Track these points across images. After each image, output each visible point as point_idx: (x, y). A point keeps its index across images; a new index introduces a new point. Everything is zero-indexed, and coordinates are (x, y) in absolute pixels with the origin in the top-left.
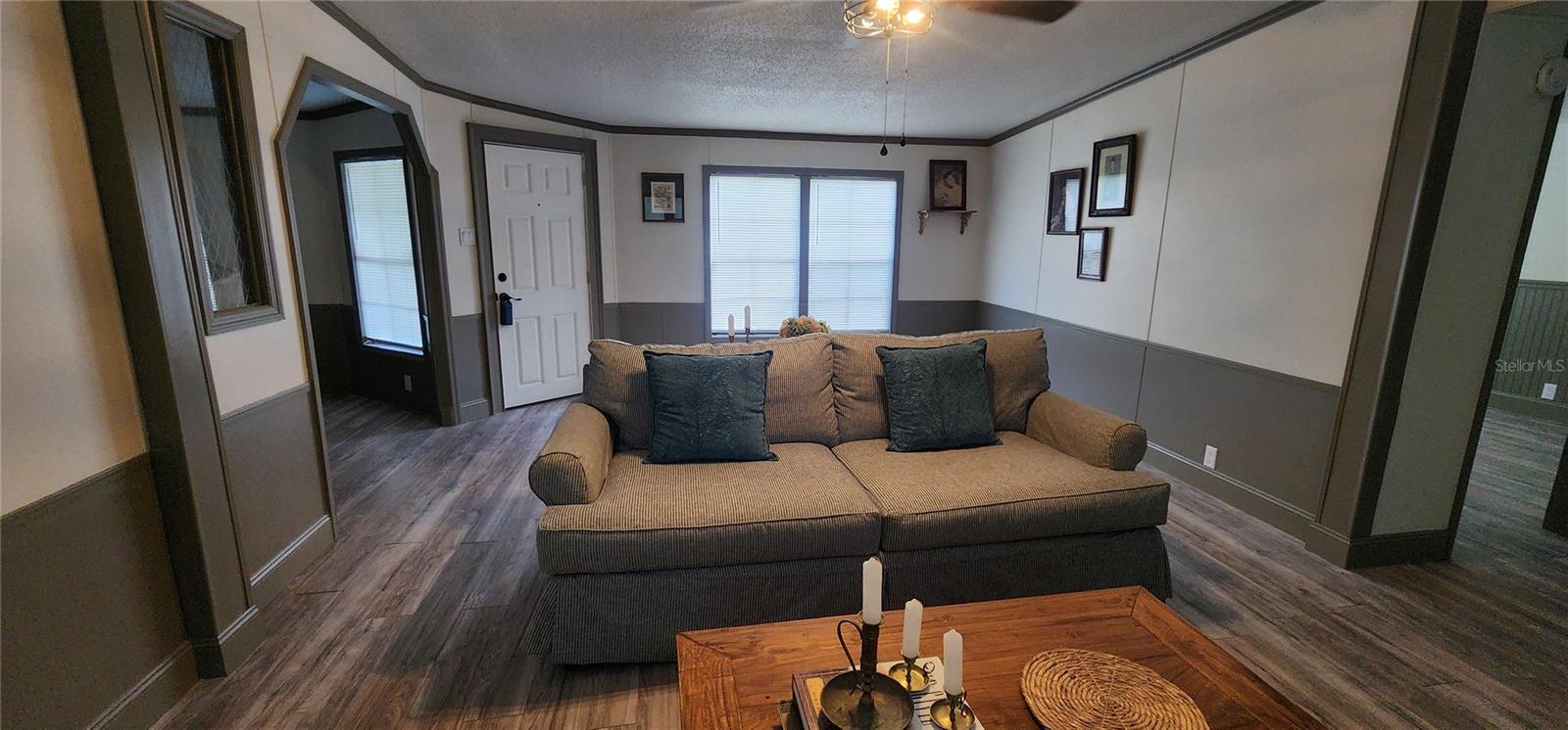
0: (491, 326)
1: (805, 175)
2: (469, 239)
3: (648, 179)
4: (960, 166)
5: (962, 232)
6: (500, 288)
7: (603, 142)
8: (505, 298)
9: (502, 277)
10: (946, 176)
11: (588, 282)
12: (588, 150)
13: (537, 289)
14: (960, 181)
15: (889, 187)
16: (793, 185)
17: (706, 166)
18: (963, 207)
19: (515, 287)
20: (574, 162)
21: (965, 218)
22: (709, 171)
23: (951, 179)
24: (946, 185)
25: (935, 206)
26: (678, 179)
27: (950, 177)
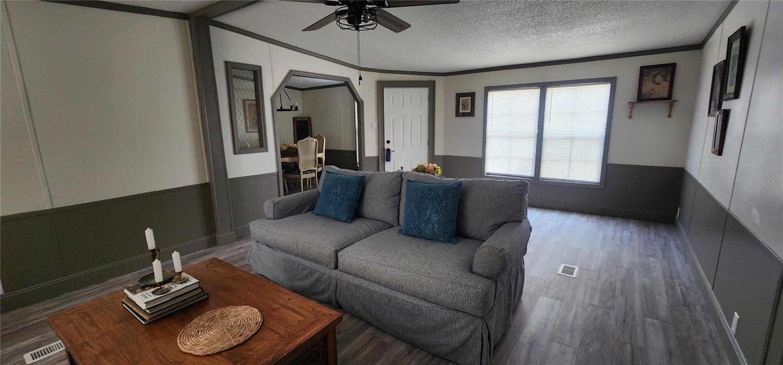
0: (382, 161)
1: (543, 87)
2: (375, 126)
3: (459, 96)
4: (670, 69)
5: (669, 116)
6: (387, 146)
7: (439, 80)
8: (388, 150)
9: (388, 142)
10: (655, 76)
11: (428, 145)
12: (431, 86)
13: (403, 147)
14: (669, 78)
15: (606, 88)
16: (536, 93)
17: (487, 87)
18: (669, 97)
19: (393, 146)
20: (425, 92)
21: (671, 106)
22: (488, 89)
23: (659, 78)
24: (654, 82)
25: (641, 98)
26: (472, 95)
27: (658, 77)
